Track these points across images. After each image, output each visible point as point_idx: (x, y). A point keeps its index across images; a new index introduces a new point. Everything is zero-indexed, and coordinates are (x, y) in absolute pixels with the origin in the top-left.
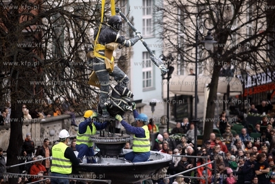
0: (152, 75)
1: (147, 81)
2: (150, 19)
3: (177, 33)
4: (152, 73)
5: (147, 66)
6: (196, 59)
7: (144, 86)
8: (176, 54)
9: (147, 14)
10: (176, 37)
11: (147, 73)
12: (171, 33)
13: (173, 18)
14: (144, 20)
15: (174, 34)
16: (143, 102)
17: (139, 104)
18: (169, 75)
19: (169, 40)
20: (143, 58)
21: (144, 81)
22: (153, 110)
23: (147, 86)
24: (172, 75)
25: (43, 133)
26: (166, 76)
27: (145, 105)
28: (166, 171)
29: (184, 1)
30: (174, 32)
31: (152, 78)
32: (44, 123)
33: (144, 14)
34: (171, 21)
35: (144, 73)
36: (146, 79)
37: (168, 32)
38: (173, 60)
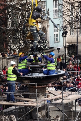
0: (58, 36)
1: (56, 38)
2: (57, 10)
3: (69, 16)
4: (58, 34)
5: (56, 32)
6: (77, 27)
7: (55, 41)
8: (68, 25)
9: (55, 7)
10: (68, 17)
11: (56, 34)
12: (66, 16)
13: (67, 9)
14: (54, 10)
15: (67, 16)
16: (54, 48)
17: (52, 49)
18: (65, 35)
19: (65, 19)
20: (54, 28)
21: (55, 39)
22: (59, 51)
23: (56, 41)
24: (67, 35)
25: (8, 63)
26: (64, 36)
27: (55, 49)
28: (62, 79)
29: (72, 0)
30: (67, 15)
31: (58, 37)
32: (8, 59)
33: (54, 7)
34: (66, 10)
35: (55, 35)
36: (55, 38)
37: (64, 15)
38: (67, 28)
